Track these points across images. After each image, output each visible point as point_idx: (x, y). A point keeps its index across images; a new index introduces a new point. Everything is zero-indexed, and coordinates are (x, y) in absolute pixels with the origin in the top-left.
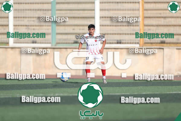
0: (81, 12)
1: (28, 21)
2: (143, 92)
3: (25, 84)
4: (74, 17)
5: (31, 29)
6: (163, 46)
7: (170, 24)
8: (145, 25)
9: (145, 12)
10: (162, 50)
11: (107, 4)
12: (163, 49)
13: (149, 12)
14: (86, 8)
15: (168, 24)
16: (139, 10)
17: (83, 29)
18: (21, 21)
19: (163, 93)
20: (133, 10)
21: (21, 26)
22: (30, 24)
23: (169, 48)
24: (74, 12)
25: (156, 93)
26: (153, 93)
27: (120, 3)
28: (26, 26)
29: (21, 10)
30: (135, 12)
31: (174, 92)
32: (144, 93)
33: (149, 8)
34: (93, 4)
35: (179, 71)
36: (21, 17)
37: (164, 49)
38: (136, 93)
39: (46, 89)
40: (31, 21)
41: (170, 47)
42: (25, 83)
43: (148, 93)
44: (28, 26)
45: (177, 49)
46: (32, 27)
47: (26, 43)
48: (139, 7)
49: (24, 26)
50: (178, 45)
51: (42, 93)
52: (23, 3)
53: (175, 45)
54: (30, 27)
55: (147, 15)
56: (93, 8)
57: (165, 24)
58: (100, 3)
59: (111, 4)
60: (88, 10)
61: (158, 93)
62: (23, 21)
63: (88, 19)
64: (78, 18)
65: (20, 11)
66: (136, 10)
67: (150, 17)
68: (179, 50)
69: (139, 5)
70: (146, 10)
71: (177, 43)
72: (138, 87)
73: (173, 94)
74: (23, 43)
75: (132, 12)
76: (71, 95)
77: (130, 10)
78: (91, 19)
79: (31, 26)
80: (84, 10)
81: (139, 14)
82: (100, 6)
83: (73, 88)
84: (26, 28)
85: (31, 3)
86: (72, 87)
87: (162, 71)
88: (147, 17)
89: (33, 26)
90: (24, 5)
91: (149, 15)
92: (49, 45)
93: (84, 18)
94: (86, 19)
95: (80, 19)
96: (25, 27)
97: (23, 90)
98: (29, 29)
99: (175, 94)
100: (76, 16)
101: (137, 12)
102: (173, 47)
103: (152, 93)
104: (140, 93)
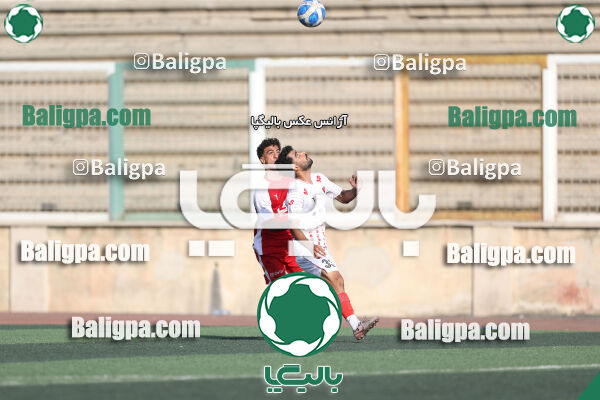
0: (205, 109)
1: (34, 139)
2: (402, 369)
3: (19, 345)
4: (182, 128)
5: (43, 167)
6: (471, 219)
7: (494, 146)
8: (413, 153)
9: (413, 108)
10: (468, 231)
11: (287, 84)
12: (471, 228)
13: (425, 108)
14: (221, 98)
15: (485, 147)
16: (391, 102)
17: (212, 166)
18: (11, 138)
19: (467, 370)
20: (374, 102)
21: (11, 155)
22: (39, 151)
23: (491, 226)
24: (182, 109)
25: (442, 371)
26: (435, 371)
27: (332, 79)
28: (27, 155)
29: (10, 104)
30: (379, 109)
31: (501, 369)
32: (406, 372)
33: (426, 96)
34: (245, 85)
35: (524, 297)
36: (11, 128)
37: (476, 230)
38: (378, 373)
39: (88, 361)
40: (42, 138)
41: (494, 223)
42: (20, 342)
43: (418, 371)
44: (34, 155)
45: (516, 228)
46: (47, 160)
47: (27, 210)
48: (394, 93)
49: (19, 155)
50: (518, 214)
51: (71, 374)
52: (18, 83)
53: (510, 214)
54: (38, 160)
55: (416, 120)
56: (245, 98)
57: (478, 147)
58: (267, 79)
59: (303, 83)
60: (229, 103)
61: (448, 371)
62: (18, 138)
63: (229, 133)
64: (197, 128)
65: (7, 108)
66: (382, 102)
67: (427, 126)
68: (524, 232)
69: (394, 86)
70: (417, 102)
71: (518, 209)
72: (387, 352)
73: (497, 373)
74: (19, 210)
75: (369, 109)
76: (167, 378)
77: (365, 102)
78: (237, 133)
79: (43, 155)
80: (214, 103)
81: (393, 115)
82: (267, 91)
83: (175, 357)
84: (27, 164)
85: (42, 82)
86: (170, 354)
87: (469, 298)
88: (418, 126)
89: (50, 155)
90: (21, 87)
91: (426, 120)
92: (101, 218)
93: (213, 128)
94: (220, 133)
95: (202, 133)
96: (23, 160)
97: (12, 364)
98: (35, 164)
99: (505, 374)
100: (189, 121)
101: (387, 109)
102: (505, 223)
103: (429, 371)
104: (391, 372)
